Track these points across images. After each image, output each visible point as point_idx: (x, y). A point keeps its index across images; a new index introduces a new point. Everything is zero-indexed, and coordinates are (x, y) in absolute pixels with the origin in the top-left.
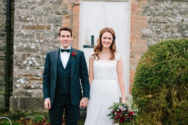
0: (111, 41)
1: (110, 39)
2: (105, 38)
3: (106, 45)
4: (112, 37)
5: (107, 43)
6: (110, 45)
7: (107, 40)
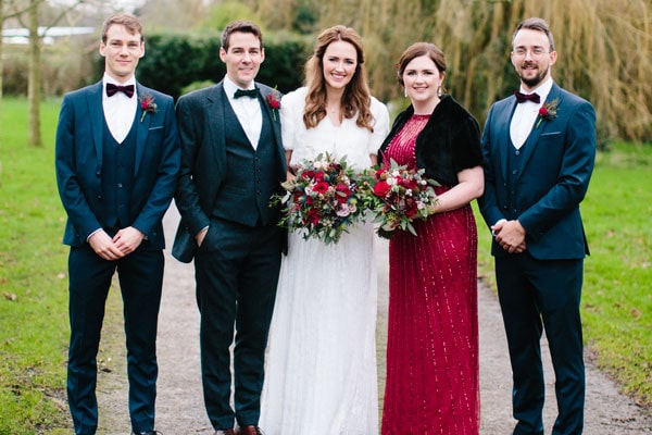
0: (351, 68)
1: (348, 61)
2: (334, 59)
3: (338, 80)
4: (353, 56)
5: (339, 74)
6: (346, 80)
7: (340, 67)
